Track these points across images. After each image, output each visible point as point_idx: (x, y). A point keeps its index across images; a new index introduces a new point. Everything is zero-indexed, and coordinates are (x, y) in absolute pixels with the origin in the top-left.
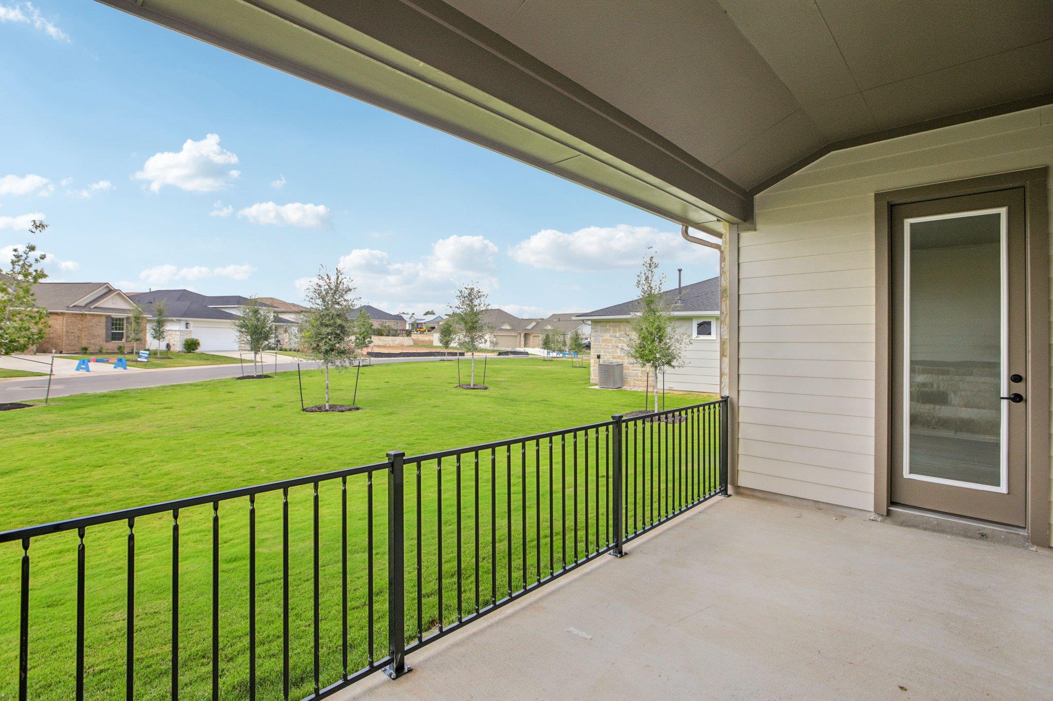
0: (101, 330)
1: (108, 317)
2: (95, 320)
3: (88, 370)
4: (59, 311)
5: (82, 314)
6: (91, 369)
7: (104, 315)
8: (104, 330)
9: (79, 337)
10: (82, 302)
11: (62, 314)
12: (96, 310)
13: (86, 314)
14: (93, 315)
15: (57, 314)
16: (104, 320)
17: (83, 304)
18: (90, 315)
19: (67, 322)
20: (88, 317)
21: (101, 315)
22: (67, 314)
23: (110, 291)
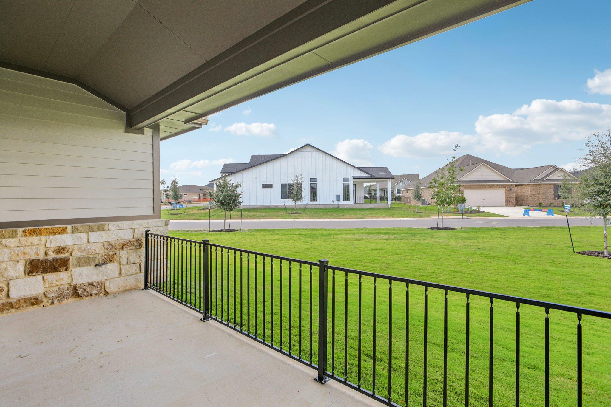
0: (551, 193)
1: (555, 185)
2: (547, 187)
3: (529, 216)
4: (526, 183)
5: (539, 184)
6: (530, 215)
7: (552, 184)
8: (553, 193)
9: (538, 197)
10: (539, 177)
11: (528, 185)
12: (546, 181)
13: (541, 184)
14: (545, 184)
15: (525, 185)
16: (552, 187)
17: (540, 179)
18: (543, 184)
19: (531, 189)
20: (542, 186)
21: (551, 184)
22: (531, 184)
23: (556, 169)
